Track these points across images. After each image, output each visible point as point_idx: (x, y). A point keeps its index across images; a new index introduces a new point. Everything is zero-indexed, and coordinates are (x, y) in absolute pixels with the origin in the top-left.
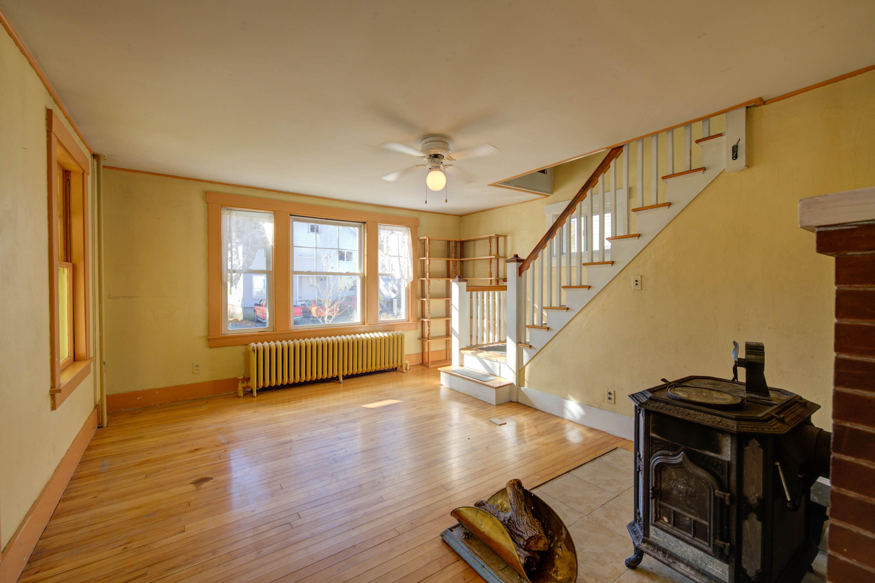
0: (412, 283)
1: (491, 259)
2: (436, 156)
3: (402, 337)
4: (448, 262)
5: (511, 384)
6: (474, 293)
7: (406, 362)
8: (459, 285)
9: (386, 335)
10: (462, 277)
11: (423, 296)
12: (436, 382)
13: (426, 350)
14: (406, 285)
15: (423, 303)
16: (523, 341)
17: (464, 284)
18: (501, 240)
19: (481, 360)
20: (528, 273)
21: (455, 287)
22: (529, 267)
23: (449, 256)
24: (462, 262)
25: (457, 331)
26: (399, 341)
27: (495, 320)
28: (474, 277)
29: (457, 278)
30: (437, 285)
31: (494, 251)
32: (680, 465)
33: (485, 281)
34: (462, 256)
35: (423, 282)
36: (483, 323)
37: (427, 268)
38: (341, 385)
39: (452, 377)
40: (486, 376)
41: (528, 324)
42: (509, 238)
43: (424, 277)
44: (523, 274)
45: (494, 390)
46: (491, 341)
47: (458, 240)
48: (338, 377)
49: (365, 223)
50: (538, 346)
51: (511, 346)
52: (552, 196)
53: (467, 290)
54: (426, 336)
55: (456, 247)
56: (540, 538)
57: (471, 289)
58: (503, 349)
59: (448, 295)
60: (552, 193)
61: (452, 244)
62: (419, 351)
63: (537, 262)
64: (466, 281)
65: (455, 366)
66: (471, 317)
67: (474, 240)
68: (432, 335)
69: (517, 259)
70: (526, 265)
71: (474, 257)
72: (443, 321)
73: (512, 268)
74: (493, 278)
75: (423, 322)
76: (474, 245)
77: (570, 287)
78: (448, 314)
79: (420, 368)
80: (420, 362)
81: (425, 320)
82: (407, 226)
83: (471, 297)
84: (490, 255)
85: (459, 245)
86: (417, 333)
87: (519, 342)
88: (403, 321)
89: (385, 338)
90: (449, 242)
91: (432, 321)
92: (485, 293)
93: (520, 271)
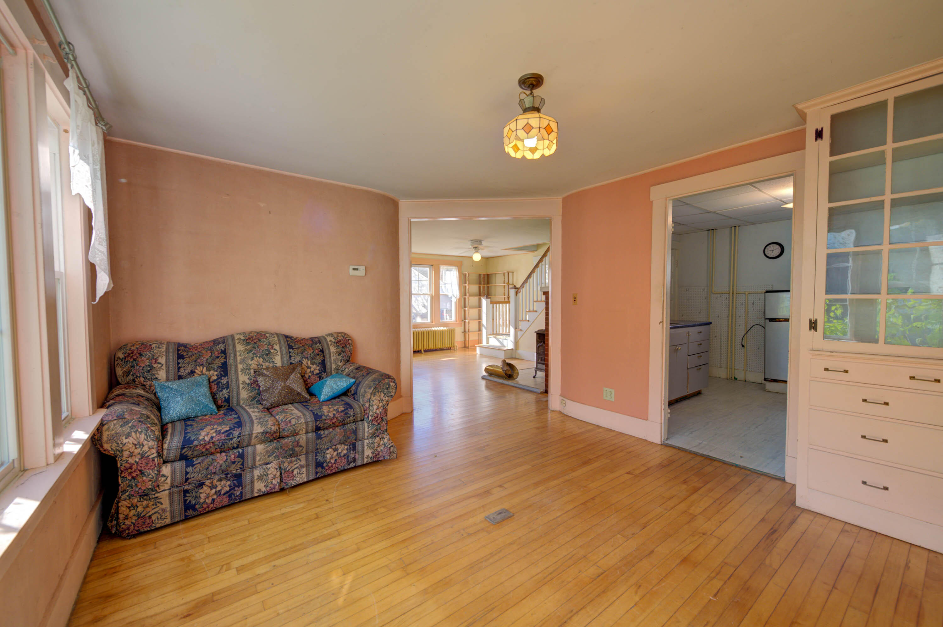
0: (459, 299)
1: (504, 286)
2: (476, 247)
3: (454, 330)
4: (480, 287)
5: (512, 349)
6: (495, 305)
7: (456, 344)
8: (487, 301)
9: (445, 328)
10: (488, 295)
11: (465, 307)
12: (474, 353)
13: (467, 339)
14: (455, 301)
15: (465, 311)
16: (518, 328)
17: (489, 300)
18: (510, 274)
19: (498, 340)
20: (520, 295)
21: (484, 302)
22: (520, 292)
23: (480, 284)
24: (488, 287)
25: (485, 325)
26: (451, 332)
27: (506, 320)
28: (495, 296)
29: (485, 297)
30: (473, 300)
31: (506, 281)
32: (542, 345)
33: (501, 298)
34: (488, 283)
35: (465, 299)
36: (500, 322)
37: (467, 291)
38: (423, 355)
39: (482, 348)
40: (500, 346)
41: (520, 319)
42: (515, 273)
43: (465, 296)
44: (518, 295)
45: (504, 352)
46: (504, 332)
47: (485, 273)
48: (421, 350)
49: (432, 265)
50: (524, 330)
51: (512, 330)
52: (536, 252)
53: (491, 303)
54: (467, 331)
55: (484, 277)
56: (509, 370)
57: (493, 302)
58: (508, 335)
59: (480, 306)
60: (536, 251)
61: (482, 276)
62: (463, 339)
63: (524, 289)
64: (490, 298)
65: (484, 343)
66: (493, 320)
67: (495, 274)
68: (471, 330)
69: (515, 288)
70: (519, 291)
71: (495, 284)
72: (477, 322)
73: (512, 292)
74: (506, 297)
75: (465, 322)
76: (495, 276)
77: (537, 301)
78: (480, 318)
79: (464, 349)
80: (464, 346)
81: (467, 321)
82: (456, 266)
83: (493, 308)
84: (504, 283)
85: (486, 276)
86: (462, 329)
87: (516, 328)
88: (453, 321)
89: (445, 330)
90: (480, 275)
91: (471, 322)
92: (501, 305)
93: (517, 293)
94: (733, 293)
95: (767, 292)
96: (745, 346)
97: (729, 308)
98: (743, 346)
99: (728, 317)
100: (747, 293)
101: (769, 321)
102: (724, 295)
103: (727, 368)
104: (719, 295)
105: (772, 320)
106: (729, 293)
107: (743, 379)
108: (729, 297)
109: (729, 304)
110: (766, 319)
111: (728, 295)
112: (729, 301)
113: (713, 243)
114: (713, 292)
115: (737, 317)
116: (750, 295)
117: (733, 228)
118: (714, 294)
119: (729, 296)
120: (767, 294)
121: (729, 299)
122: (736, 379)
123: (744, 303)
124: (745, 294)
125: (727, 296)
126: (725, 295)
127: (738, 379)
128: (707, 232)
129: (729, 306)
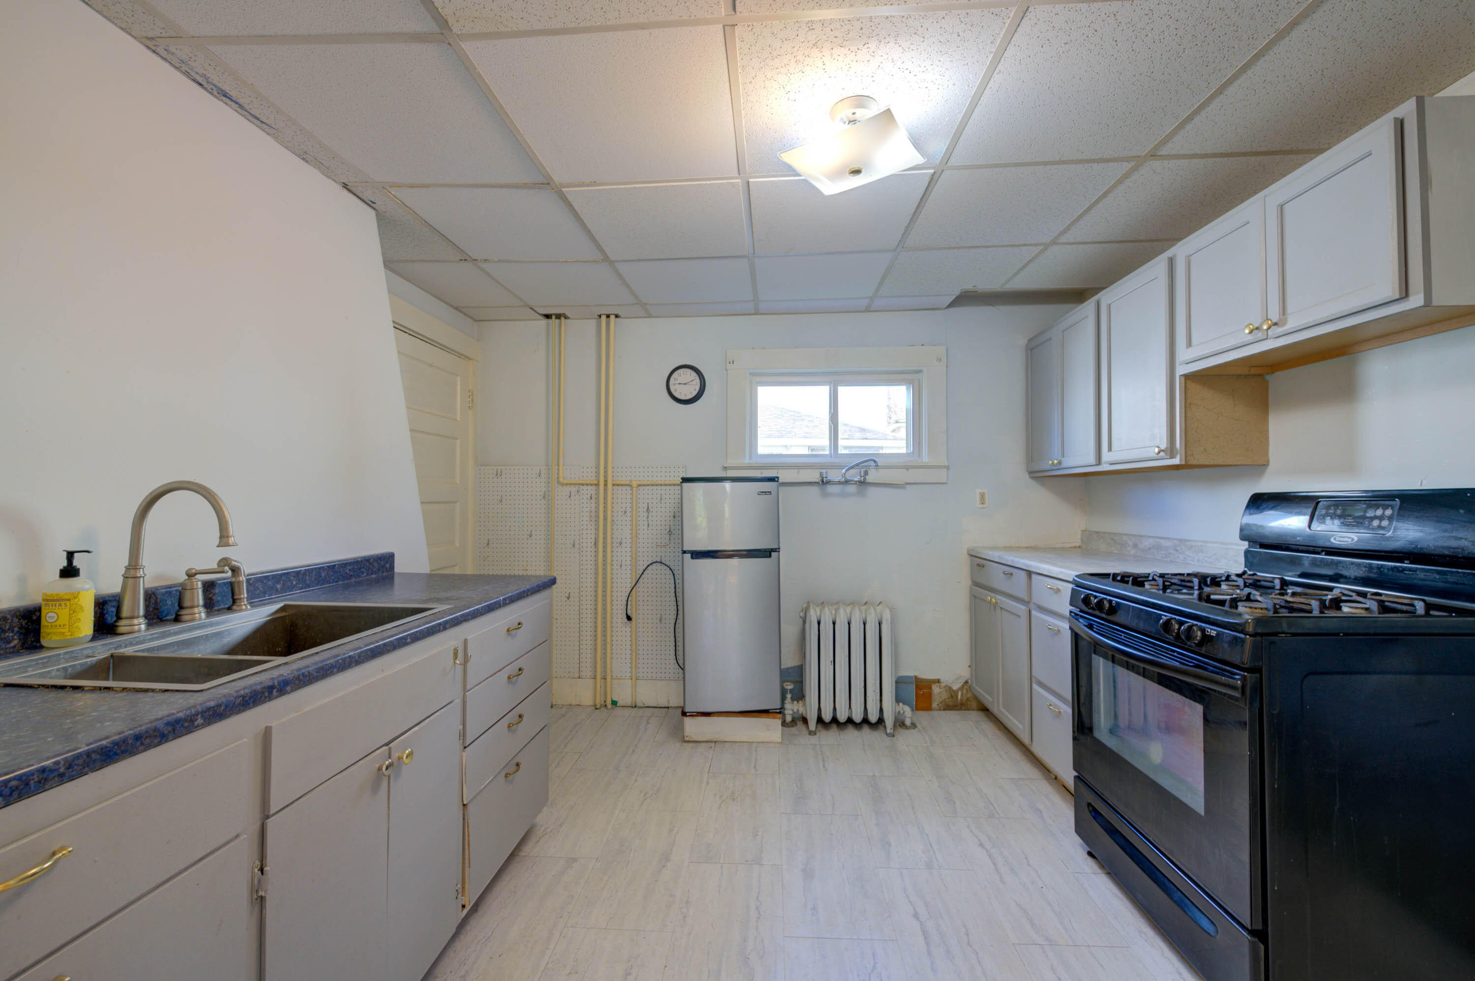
94: (606, 485)
95: (685, 480)
96: (634, 619)
97: (597, 521)
98: (629, 618)
99: (596, 544)
100: (634, 484)
101: (692, 558)
102: (585, 487)
103: (595, 678)
104: (574, 489)
105: (697, 555)
106: (597, 485)
107: (629, 701)
108: (597, 494)
109: (597, 512)
110: (684, 552)
111: (594, 487)
112: (597, 503)
113: (560, 352)
114: (561, 480)
115: (615, 545)
116: (641, 488)
117: (604, 318)
118: (563, 485)
119: (598, 490)
120: (685, 485)
121: (597, 499)
122: (614, 703)
123: (629, 510)
124: (630, 486)
125: (591, 490)
126: (589, 487)
127: (620, 703)
128: (544, 321)
129: (597, 516)
